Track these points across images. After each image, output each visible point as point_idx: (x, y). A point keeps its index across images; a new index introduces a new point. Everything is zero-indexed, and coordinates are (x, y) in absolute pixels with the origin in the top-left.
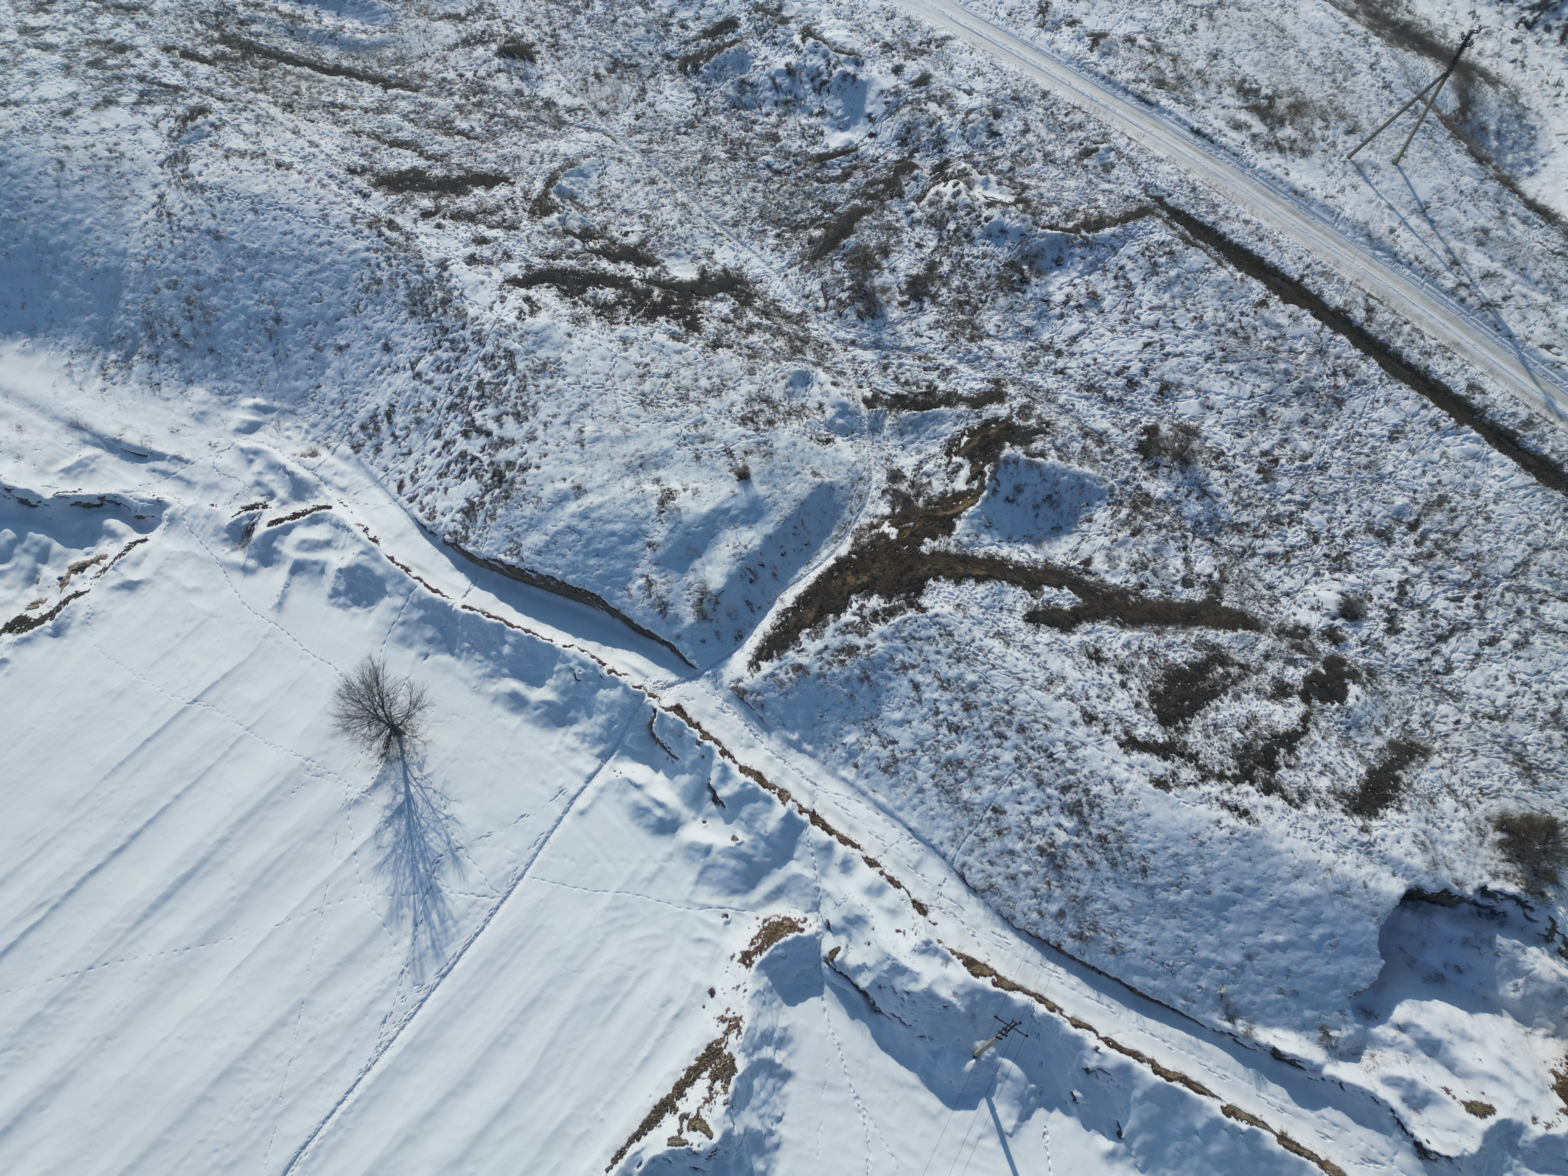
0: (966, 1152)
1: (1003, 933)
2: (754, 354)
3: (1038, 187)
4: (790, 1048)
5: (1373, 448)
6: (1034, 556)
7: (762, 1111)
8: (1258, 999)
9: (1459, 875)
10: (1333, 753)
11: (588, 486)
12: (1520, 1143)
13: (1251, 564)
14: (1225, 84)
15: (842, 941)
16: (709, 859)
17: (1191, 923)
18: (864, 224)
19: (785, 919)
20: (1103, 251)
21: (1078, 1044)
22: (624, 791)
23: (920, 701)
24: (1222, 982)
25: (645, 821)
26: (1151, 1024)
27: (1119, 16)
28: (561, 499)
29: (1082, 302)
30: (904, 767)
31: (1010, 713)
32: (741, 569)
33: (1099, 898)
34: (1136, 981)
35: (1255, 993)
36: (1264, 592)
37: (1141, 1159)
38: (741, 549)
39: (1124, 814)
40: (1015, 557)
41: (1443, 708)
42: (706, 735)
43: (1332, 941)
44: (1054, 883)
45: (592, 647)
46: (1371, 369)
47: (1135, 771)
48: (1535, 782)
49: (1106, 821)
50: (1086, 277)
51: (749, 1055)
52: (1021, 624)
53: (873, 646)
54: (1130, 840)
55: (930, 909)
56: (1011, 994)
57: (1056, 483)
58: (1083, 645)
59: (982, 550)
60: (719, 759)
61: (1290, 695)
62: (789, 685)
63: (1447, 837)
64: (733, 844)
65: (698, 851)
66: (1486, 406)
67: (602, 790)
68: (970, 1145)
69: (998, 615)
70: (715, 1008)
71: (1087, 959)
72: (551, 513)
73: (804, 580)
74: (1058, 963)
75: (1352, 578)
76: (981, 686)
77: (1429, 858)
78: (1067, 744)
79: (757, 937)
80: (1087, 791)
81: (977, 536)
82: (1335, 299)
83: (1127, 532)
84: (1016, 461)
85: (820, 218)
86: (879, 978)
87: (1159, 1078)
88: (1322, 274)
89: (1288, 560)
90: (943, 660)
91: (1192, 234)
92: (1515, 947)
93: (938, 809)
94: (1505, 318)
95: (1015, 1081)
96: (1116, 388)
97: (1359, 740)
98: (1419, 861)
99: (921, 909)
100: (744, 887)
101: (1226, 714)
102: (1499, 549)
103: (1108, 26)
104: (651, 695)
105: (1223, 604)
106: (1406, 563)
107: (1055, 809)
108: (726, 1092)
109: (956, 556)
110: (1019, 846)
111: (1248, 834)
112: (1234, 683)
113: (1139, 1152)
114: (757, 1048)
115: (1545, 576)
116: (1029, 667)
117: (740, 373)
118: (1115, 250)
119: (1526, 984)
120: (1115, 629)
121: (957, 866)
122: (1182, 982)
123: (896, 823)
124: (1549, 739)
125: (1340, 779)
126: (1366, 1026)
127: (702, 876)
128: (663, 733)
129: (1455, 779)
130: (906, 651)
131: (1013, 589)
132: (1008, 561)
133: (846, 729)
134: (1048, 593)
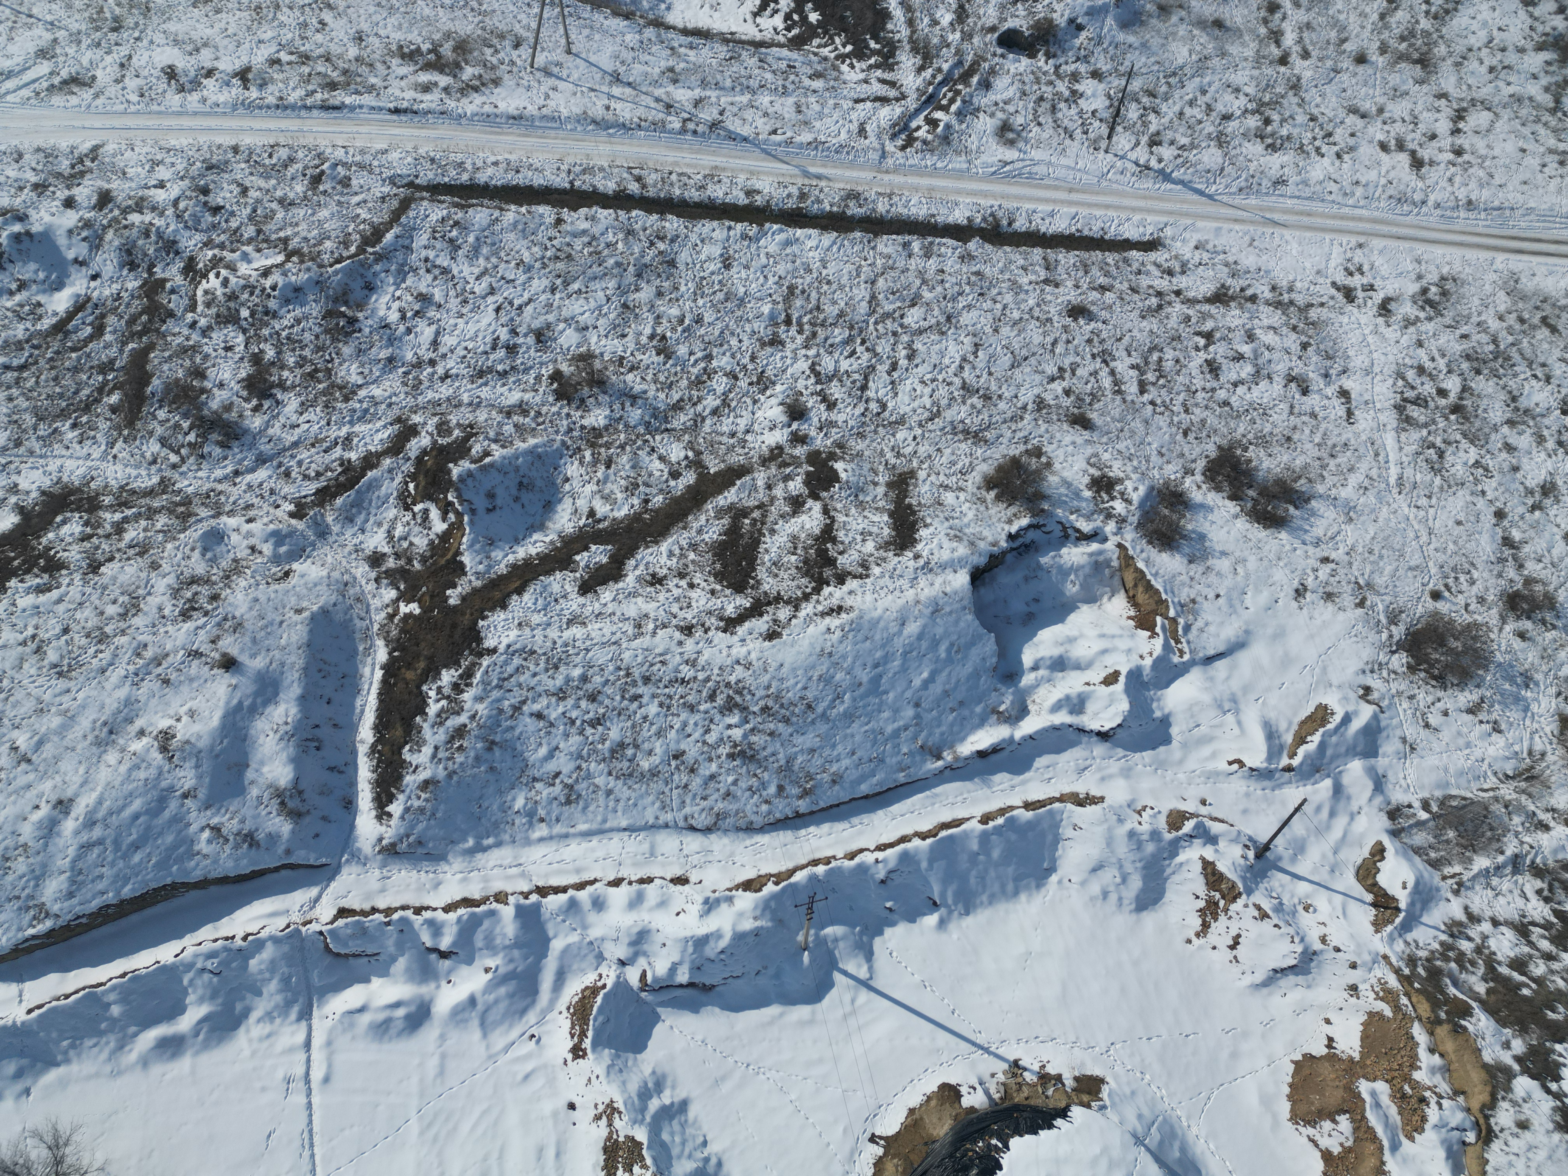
0: (852, 1022)
1: (753, 841)
2: (143, 549)
3: (297, 234)
4: (669, 1083)
5: (720, 282)
6: (547, 539)
7: (687, 1151)
8: (944, 728)
9: (990, 539)
10: (860, 521)
11: (69, 793)
12: (1146, 679)
13: (707, 426)
14: (388, 58)
15: (642, 962)
16: (480, 1007)
17: (866, 715)
18: (156, 362)
19: (583, 991)
20: (400, 255)
21: (862, 869)
22: (352, 1025)
23: (552, 725)
24: (915, 738)
25: (393, 1031)
26: (896, 808)
27: (247, 45)
28: (50, 828)
29: (417, 307)
30: (582, 787)
31: (628, 675)
33: (796, 753)
34: (864, 788)
35: (939, 726)
36: (732, 441)
37: (960, 906)
38: (284, 729)
39: (765, 679)
40: (533, 551)
41: (900, 436)
42: (389, 911)
43: (955, 648)
44: (759, 771)
45: (206, 933)
46: (673, 224)
47: (748, 641)
48: (986, 441)
49: (758, 696)
50: (403, 286)
51: (642, 1121)
52: (582, 600)
53: (476, 713)
54: (784, 693)
55: (688, 874)
56: (793, 879)
57: (517, 469)
58: (639, 579)
59: (502, 566)
60: (417, 920)
61: (804, 503)
62: (429, 805)
63: (966, 520)
64: (490, 975)
65: (464, 1010)
66: (768, 201)
67: (329, 1043)
68: (850, 1014)
69: (558, 607)
70: (584, 1115)
71: (822, 805)
72: (51, 848)
74: (806, 826)
75: (779, 388)
76: (590, 673)
77: (966, 543)
78: (687, 662)
79: (573, 1028)
80: (728, 685)
81: (488, 557)
82: (609, 186)
83: (602, 468)
84: (470, 474)
85: (105, 383)
86: (692, 962)
87: (929, 841)
88: (584, 171)
89: (729, 406)
90: (543, 677)
91: (460, 197)
92: (1054, 557)
93: (633, 795)
94: (732, 128)
95: (844, 938)
96: (501, 361)
97: (868, 499)
98: (962, 550)
99: (681, 880)
100: (529, 1000)
101: (775, 549)
102: (851, 298)
103: (245, 60)
104: (305, 924)
105: (712, 471)
106: (803, 352)
107: (718, 717)
108: (647, 1168)
109: (485, 587)
110: (714, 767)
111: (852, 622)
112: (763, 523)
113: (956, 903)
114: (643, 1109)
115: (891, 297)
116: (614, 628)
117: (144, 575)
118: (408, 249)
119: (1076, 576)
120: (653, 549)
121: (681, 824)
122: (891, 761)
123: (610, 835)
124: (973, 406)
125: (877, 535)
126: (1016, 686)
127: (485, 1027)
128: (346, 945)
129: (942, 478)
130: (507, 695)
131: (552, 578)
132: (530, 559)
133: (509, 798)
134: (582, 560)
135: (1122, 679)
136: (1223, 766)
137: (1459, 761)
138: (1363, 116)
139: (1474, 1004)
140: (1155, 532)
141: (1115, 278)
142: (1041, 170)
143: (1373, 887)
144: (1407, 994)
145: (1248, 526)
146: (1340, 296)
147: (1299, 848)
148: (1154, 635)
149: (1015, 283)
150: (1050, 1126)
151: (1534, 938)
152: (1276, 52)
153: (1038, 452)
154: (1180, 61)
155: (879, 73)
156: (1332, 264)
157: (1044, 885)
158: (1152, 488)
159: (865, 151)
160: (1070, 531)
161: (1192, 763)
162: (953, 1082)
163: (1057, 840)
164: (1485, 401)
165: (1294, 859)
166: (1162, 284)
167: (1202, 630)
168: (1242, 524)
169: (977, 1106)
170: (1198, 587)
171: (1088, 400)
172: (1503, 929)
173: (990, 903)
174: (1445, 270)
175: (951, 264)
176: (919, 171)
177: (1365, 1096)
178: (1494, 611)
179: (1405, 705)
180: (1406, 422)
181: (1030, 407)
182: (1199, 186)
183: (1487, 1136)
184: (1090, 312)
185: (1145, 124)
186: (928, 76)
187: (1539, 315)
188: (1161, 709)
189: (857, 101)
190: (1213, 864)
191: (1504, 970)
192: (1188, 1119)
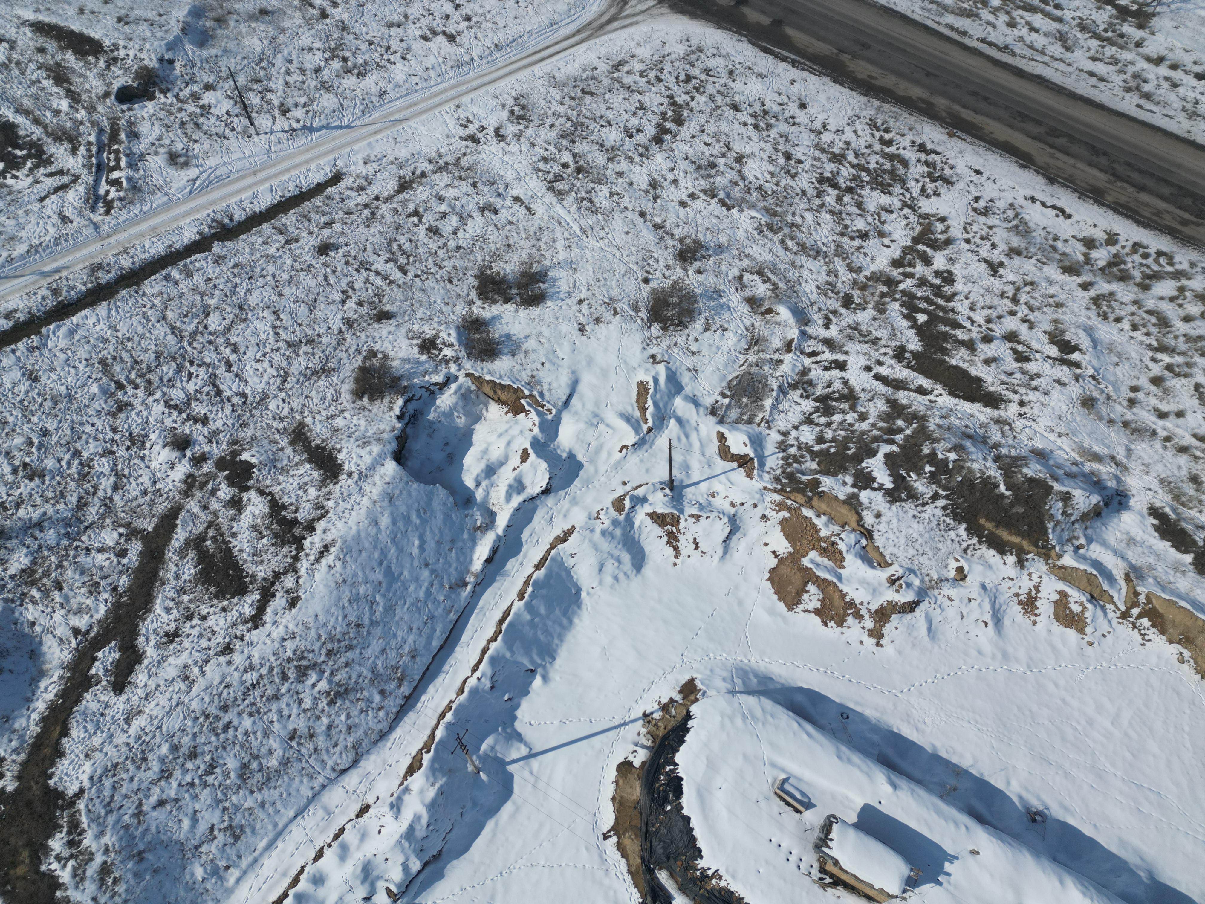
0: (541, 785)
1: (392, 741)
5: (39, 394)
6: (55, 678)
8: (454, 565)
9: (388, 428)
10: (291, 481)
12: (543, 441)
13: (119, 502)
15: (381, 885)
17: (400, 599)
21: (474, 692)
23: (177, 800)
24: (442, 586)
26: (464, 638)
30: (239, 819)
31: (207, 717)
33: (374, 662)
34: (436, 644)
35: (450, 566)
36: (148, 498)
37: (547, 659)
39: (313, 634)
40: (50, 696)
41: (272, 406)
43: (422, 512)
44: (358, 695)
47: (279, 620)
48: (334, 370)
49: (316, 648)
52: (123, 698)
53: (107, 846)
54: (333, 632)
55: (365, 802)
56: (437, 739)
58: (157, 646)
59: (32, 727)
61: (241, 499)
63: (362, 428)
66: (29, 313)
68: (536, 781)
69: (108, 718)
71: (417, 677)
74: (418, 700)
75: (153, 437)
76: (176, 741)
77: (374, 442)
78: (246, 671)
80: (289, 660)
81: (14, 731)
83: (56, 594)
86: (414, 850)
87: (500, 638)
89: (124, 476)
90: (141, 774)
92: (435, 411)
93: (282, 790)
95: (496, 742)
97: (285, 462)
98: (376, 449)
99: (364, 809)
101: (246, 545)
102: (156, 339)
105: (150, 529)
106: (151, 399)
107: (300, 687)
109: (30, 755)
110: (325, 720)
111: (342, 549)
112: (222, 535)
113: (543, 659)
115: (186, 319)
116: (168, 695)
119: (457, 411)
120: (150, 617)
121: (333, 776)
122: (439, 612)
123: (287, 830)
124: (306, 353)
125: (312, 481)
126: (476, 504)
129: (324, 413)
130: (121, 811)
131: (84, 702)
132: (52, 704)
133: (188, 877)
134: (98, 670)
135: (531, 451)
136: (619, 456)
137: (721, 359)
138: (399, 26)
139: (818, 476)
140: (481, 352)
141: (331, 213)
142: (223, 171)
143: (734, 458)
144: (788, 498)
145: (527, 311)
146: (470, 143)
147: (686, 467)
148: (527, 412)
149: (267, 256)
150: (688, 730)
151: (816, 421)
152: (316, 12)
153: (372, 354)
154: (258, 49)
155: (42, 170)
156: (451, 127)
157: (581, 603)
158: (458, 328)
159: (79, 231)
160: (432, 388)
161: (602, 468)
162: (621, 760)
163: (568, 572)
164: (589, 156)
165: (688, 475)
166: (363, 198)
167: (550, 390)
168: (523, 313)
169: (644, 759)
170: (528, 367)
171: (376, 300)
172: (801, 428)
173: (562, 641)
174: (514, 94)
175: (212, 271)
176: (134, 221)
177: (810, 566)
178: (678, 268)
179: (676, 351)
180: (560, 193)
181: (344, 329)
182: (336, 124)
183: (868, 534)
184: (332, 245)
185: (269, 102)
186: (85, 153)
187: (578, 90)
188: (564, 451)
189: (42, 200)
190: (654, 513)
191: (817, 448)
192: (746, 657)
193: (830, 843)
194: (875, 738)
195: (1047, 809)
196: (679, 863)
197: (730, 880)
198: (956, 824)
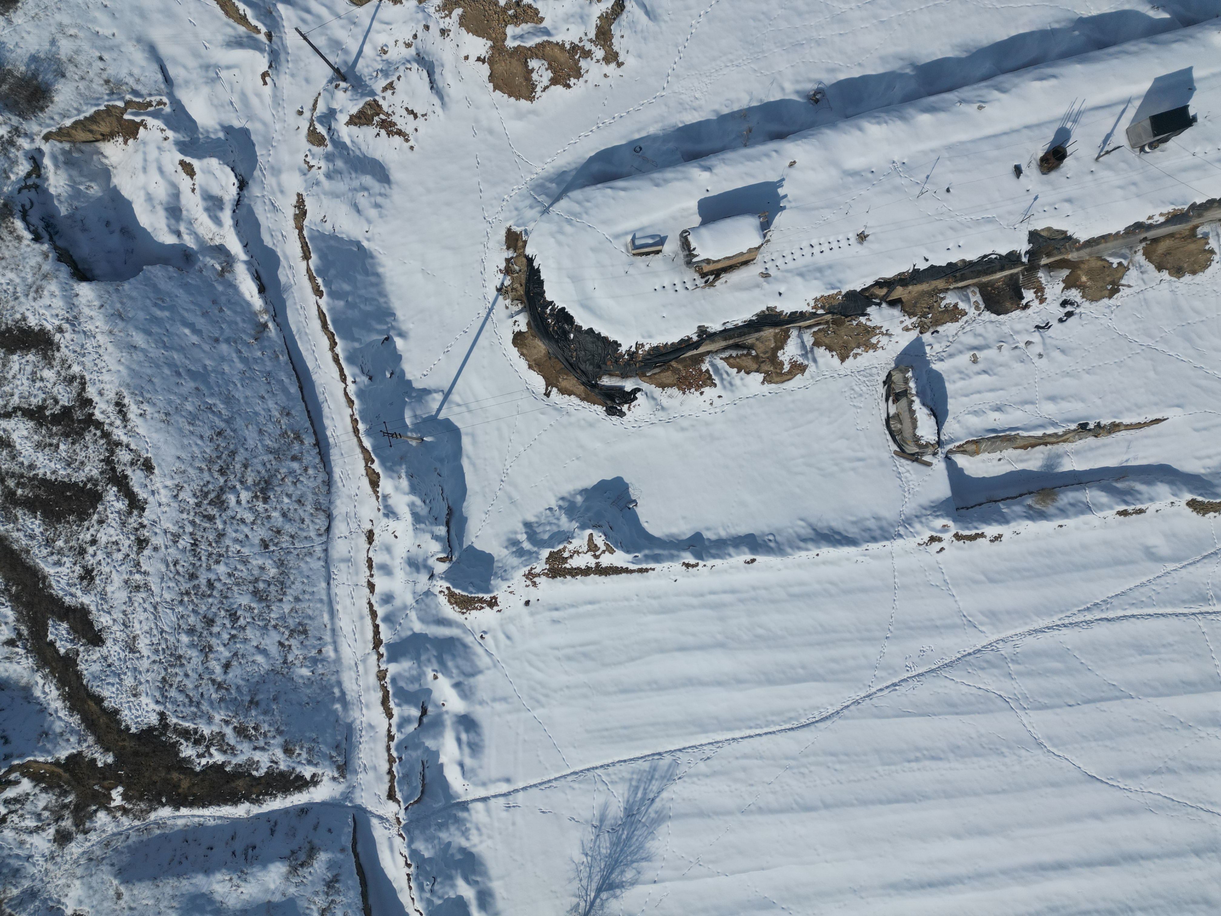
0: (473, 406)
1: (339, 480)
4: (513, 536)
6: (41, 682)
7: (555, 521)
8: (238, 319)
9: (39, 259)
10: (19, 383)
12: (187, 139)
15: (432, 562)
16: (461, 679)
17: (227, 385)
19: (451, 604)
21: (360, 394)
22: (473, 770)
23: (236, 654)
24: (248, 345)
25: (477, 739)
26: (310, 365)
30: (291, 623)
31: (188, 593)
32: (252, 865)
33: (263, 445)
34: (294, 389)
35: (236, 323)
37: (389, 319)
38: (236, 881)
39: (192, 472)
40: (55, 693)
42: (391, 760)
43: (160, 302)
44: (279, 477)
45: (404, 897)
47: (154, 488)
49: (208, 478)
51: (537, 553)
52: (109, 643)
53: (223, 720)
54: (206, 456)
55: (365, 531)
56: (370, 448)
58: (86, 591)
59: (71, 720)
60: (398, 737)
62: (306, 745)
63: (17, 280)
64: (440, 675)
65: (463, 691)
67: (484, 784)
68: (467, 407)
69: (117, 663)
70: (533, 594)
71: (308, 424)
73: (218, 814)
74: (326, 438)
76: (185, 627)
77: (44, 283)
78: (175, 542)
79: (476, 609)
80: (199, 505)
81: (61, 734)
86: (431, 524)
87: (337, 340)
90: (189, 668)
92: (60, 202)
93: (299, 579)
95: (413, 410)
98: (53, 287)
99: (370, 536)
100: (457, 643)
101: (52, 465)
104: (398, 821)
107: (230, 513)
108: (565, 548)
109: (94, 733)
110: (275, 514)
111: (133, 393)
112: (22, 476)
113: (386, 323)
114: (530, 553)
116: (140, 610)
119: (81, 183)
120: (52, 581)
121: (324, 538)
122: (269, 365)
123: (333, 595)
125: (35, 366)
126: (196, 253)
127: (475, 672)
128: (416, 788)
130: (206, 696)
131: (85, 672)
132: (63, 696)
133: (301, 681)
134: (64, 647)
135: (188, 160)
136: (267, 90)
140: (29, 102)
145: (20, 12)
147: (336, 45)
148: (143, 124)
150: (538, 271)
157: (371, 253)
160: (30, 182)
161: (267, 115)
162: (511, 336)
163: (334, 237)
165: (346, 52)
167: (138, 81)
169: (526, 321)
170: (91, 74)
173: (386, 296)
177: (516, 44)
188: (216, 132)
190: (351, 117)
192: (532, 173)
193: (695, 253)
194: (671, 145)
195: (820, 83)
196: (609, 363)
197: (649, 341)
198: (767, 155)
